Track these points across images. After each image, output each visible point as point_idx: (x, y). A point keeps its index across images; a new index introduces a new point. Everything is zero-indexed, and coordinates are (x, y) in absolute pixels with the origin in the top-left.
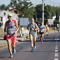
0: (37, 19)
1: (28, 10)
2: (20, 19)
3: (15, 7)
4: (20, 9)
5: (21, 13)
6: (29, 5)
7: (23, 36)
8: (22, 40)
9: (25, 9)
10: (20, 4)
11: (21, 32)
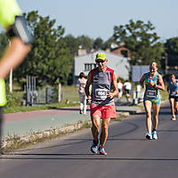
0: (167, 67)
1: (149, 49)
2: (134, 67)
3: (122, 44)
4: (134, 47)
5: (135, 55)
6: (151, 40)
7: (139, 102)
8: (138, 112)
9: (143, 47)
10: (134, 36)
11: (135, 94)
